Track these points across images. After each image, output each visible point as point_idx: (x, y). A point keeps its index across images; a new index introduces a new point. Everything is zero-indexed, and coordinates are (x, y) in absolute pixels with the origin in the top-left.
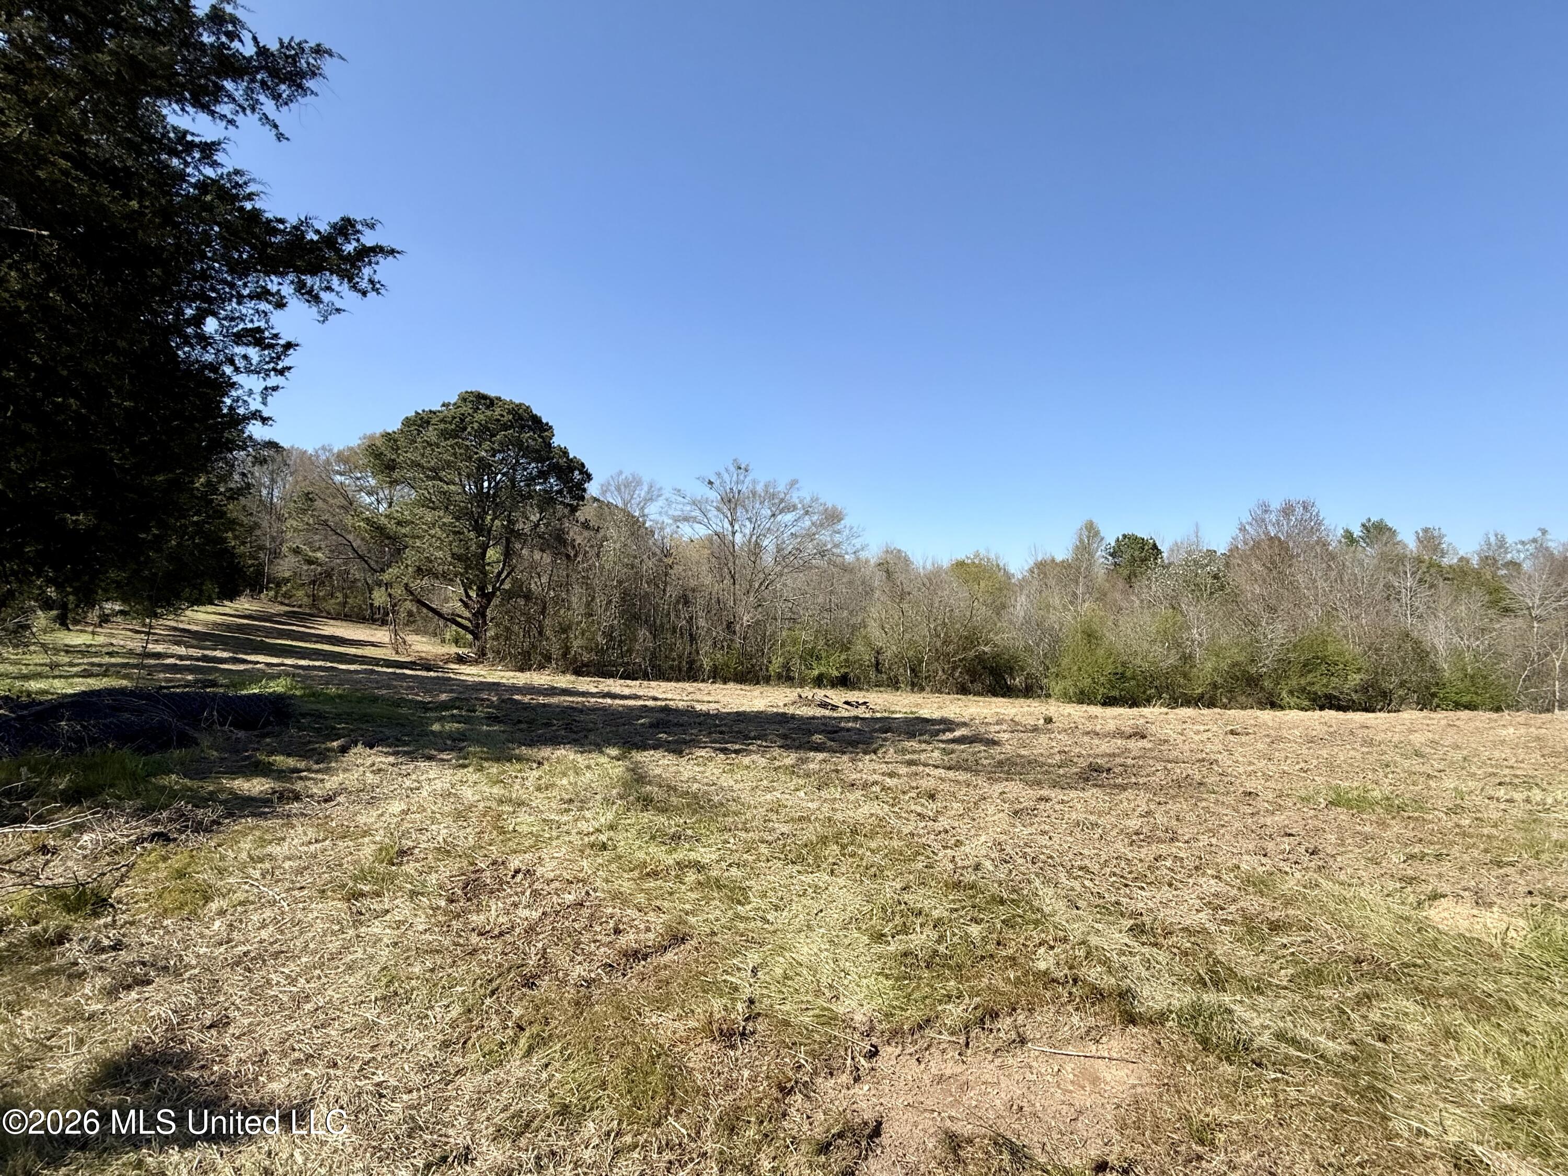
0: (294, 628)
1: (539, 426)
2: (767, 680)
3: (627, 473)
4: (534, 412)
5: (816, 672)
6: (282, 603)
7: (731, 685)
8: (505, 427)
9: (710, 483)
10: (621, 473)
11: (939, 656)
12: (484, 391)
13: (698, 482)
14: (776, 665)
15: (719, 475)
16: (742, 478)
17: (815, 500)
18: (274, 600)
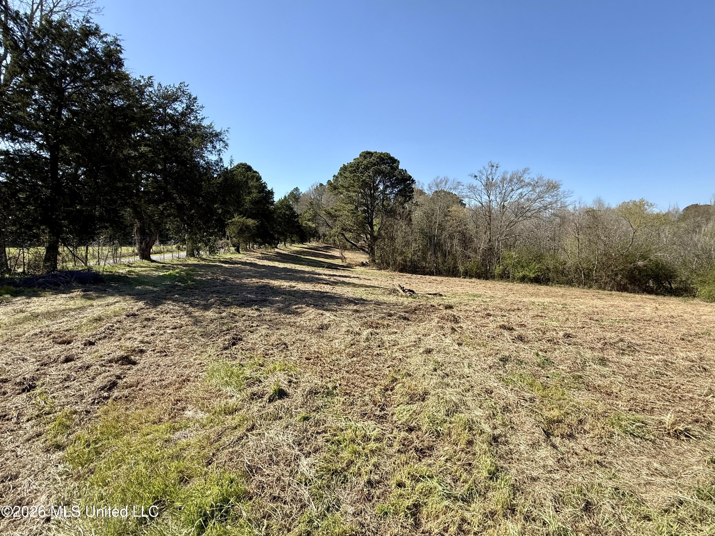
0: (321, 252)
1: (392, 162)
2: (493, 277)
3: (442, 177)
4: (391, 156)
5: (521, 274)
6: (325, 243)
7: (473, 280)
8: (375, 165)
9: (476, 176)
10: (438, 177)
11: (604, 266)
12: (369, 150)
13: (470, 177)
14: (498, 270)
15: (480, 172)
16: (494, 171)
17: (541, 178)
18: (323, 242)
